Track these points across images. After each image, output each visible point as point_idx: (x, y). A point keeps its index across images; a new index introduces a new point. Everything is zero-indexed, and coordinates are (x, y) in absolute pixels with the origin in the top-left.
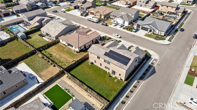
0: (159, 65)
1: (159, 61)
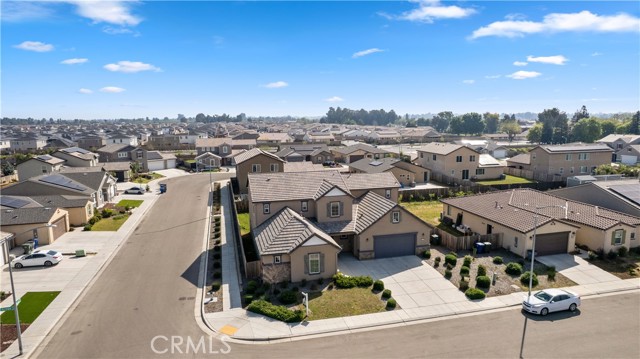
0: (182, 299)
1: (192, 312)
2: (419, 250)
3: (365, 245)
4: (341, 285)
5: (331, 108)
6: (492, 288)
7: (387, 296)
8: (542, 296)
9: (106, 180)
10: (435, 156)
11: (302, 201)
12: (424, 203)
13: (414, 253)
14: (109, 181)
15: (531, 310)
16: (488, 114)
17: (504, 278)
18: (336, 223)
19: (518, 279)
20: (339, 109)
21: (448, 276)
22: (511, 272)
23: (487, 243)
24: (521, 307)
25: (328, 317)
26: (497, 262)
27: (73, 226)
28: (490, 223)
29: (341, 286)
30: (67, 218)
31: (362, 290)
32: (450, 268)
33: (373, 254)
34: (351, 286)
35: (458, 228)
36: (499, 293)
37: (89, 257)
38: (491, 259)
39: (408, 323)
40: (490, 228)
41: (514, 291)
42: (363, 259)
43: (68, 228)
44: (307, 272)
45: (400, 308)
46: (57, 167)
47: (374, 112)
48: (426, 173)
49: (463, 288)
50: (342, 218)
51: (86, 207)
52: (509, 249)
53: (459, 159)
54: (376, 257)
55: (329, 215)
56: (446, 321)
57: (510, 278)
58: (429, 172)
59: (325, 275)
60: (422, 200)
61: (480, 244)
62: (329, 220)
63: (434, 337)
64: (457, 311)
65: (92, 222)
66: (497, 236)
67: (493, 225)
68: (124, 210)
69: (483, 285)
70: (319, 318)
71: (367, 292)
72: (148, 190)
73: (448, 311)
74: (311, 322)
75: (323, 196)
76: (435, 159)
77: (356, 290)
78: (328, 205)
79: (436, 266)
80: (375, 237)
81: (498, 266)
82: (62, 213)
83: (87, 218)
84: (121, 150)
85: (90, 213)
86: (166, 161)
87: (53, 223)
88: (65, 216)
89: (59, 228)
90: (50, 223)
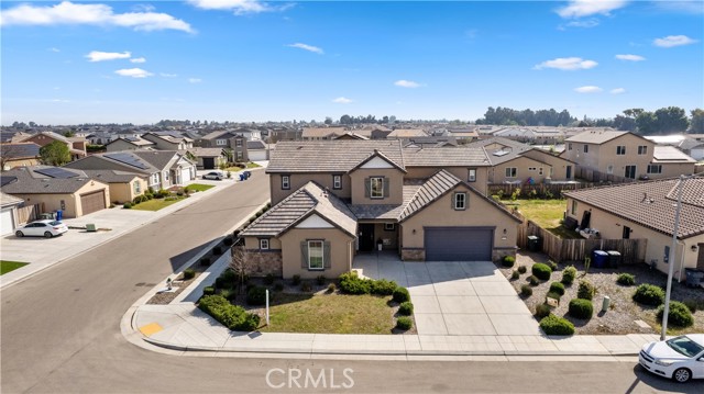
0: (140, 285)
2: (498, 254)
3: (412, 239)
4: (346, 288)
5: (490, 108)
6: (595, 321)
7: (406, 312)
8: (682, 345)
9: (177, 161)
10: (586, 147)
11: (334, 174)
12: (551, 201)
13: (489, 258)
14: (181, 162)
15: (653, 367)
16: (697, 110)
17: (626, 309)
18: (376, 207)
19: (653, 313)
20: (499, 108)
21: (525, 294)
22: (644, 300)
23: (612, 253)
24: (636, 360)
25: (294, 330)
26: (623, 282)
27: (115, 203)
28: (628, 224)
29: (345, 291)
30: (107, 193)
31: (376, 299)
32: (534, 284)
33: (423, 254)
34: (360, 292)
35: (582, 232)
36: (604, 330)
37: (101, 232)
38: (615, 277)
39: (411, 358)
40: (627, 231)
41: (638, 330)
42: (407, 260)
43: (108, 204)
44: (305, 266)
45: (416, 332)
47: (543, 113)
48: (569, 168)
49: (541, 314)
50: (387, 201)
51: (132, 183)
52: (654, 265)
53: (621, 151)
54: (427, 259)
55: (367, 195)
56: (481, 363)
57: (637, 309)
58: (573, 166)
59: (329, 273)
60: (548, 198)
61: (601, 253)
62: (367, 201)
63: (439, 387)
64: (510, 348)
65: (138, 200)
66: (635, 243)
67: (632, 226)
68: (184, 193)
69: (579, 314)
70: (281, 330)
71: (378, 304)
72: (229, 176)
73: (494, 348)
74: (265, 334)
75: (358, 167)
76: (586, 150)
77: (366, 298)
78: (367, 181)
79: (515, 277)
80: (427, 229)
81: (623, 289)
82: (98, 186)
83: (133, 196)
84: (219, 138)
85: (138, 190)
86: (268, 151)
87: (82, 196)
88: (103, 190)
89: (93, 202)
90: (77, 195)
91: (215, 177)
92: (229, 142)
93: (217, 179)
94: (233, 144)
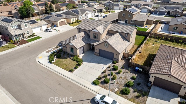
17: (120, 85)
23: (140, 69)
43: (66, 23)
46: (85, 7)
51: (71, 19)
57: (123, 86)
61: (137, 68)
75: (91, 31)
78: (93, 34)
82: (64, 20)
83: (72, 22)
84: (107, 3)
85: (73, 21)
86: (120, 7)
87: (59, 22)
88: (65, 21)
89: (62, 23)
90: (58, 22)
91: (97, 16)
92: (109, 4)
93: (98, 17)
94: (110, 5)
